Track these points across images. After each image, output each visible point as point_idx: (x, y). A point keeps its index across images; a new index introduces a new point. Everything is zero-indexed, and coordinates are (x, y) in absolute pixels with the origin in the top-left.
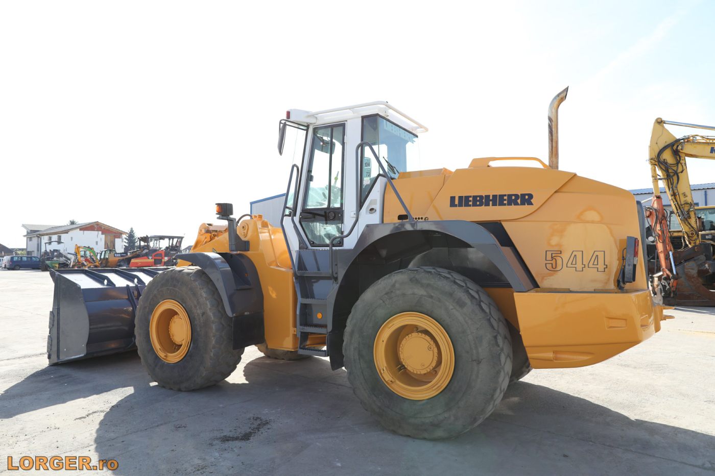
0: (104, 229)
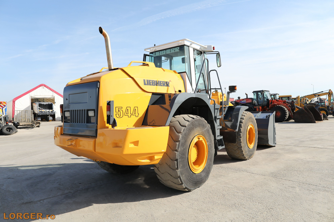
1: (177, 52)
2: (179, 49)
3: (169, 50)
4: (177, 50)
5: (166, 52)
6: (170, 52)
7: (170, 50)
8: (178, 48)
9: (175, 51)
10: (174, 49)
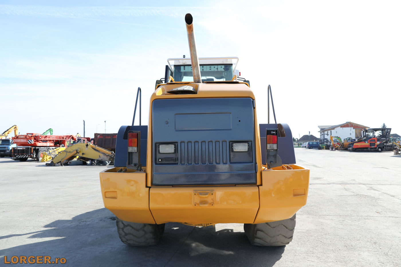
0: (355, 126)
1: (221, 72)
2: (224, 69)
3: (208, 67)
4: (221, 69)
5: (203, 68)
6: (210, 69)
7: (210, 67)
8: (223, 67)
9: (217, 69)
10: (216, 67)
